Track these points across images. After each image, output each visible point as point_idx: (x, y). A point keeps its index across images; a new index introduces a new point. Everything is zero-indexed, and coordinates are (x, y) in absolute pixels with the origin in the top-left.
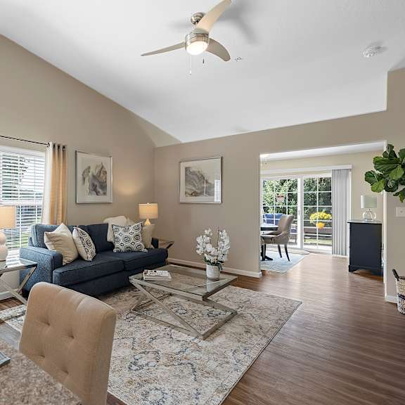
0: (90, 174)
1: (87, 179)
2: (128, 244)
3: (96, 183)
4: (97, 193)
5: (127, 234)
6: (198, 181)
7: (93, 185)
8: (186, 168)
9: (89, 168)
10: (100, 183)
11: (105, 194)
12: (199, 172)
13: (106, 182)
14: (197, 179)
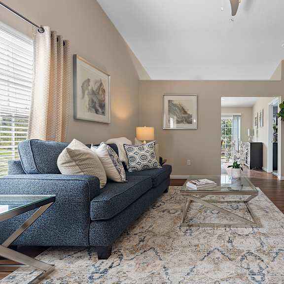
0: (90, 88)
1: (86, 92)
2: (145, 162)
3: (95, 100)
4: (97, 111)
5: (143, 152)
6: (179, 111)
7: (93, 101)
8: (169, 101)
9: (89, 80)
10: (99, 100)
11: (103, 113)
12: (180, 104)
13: (104, 100)
14: (178, 110)
